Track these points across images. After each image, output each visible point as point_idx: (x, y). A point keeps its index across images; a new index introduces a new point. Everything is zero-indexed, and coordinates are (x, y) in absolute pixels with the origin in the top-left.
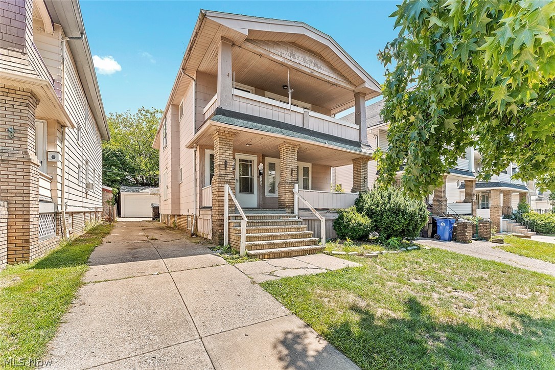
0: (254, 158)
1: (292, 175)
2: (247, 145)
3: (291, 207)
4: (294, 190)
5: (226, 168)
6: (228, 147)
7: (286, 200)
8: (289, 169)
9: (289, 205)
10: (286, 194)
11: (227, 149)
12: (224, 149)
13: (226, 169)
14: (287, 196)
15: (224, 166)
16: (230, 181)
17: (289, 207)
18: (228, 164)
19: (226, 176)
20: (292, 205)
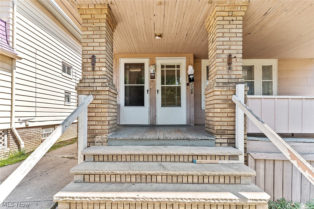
0: (182, 61)
1: (230, 68)
2: (157, 38)
3: (229, 132)
4: (234, 98)
5: (93, 68)
6: (98, 32)
7: (216, 119)
8: (223, 56)
9: (223, 128)
10: (216, 106)
11: (95, 36)
12: (90, 37)
13: (93, 70)
14: (219, 110)
15: (90, 65)
16: (98, 89)
17: (222, 133)
18: (97, 60)
19: (93, 80)
20: (232, 128)
